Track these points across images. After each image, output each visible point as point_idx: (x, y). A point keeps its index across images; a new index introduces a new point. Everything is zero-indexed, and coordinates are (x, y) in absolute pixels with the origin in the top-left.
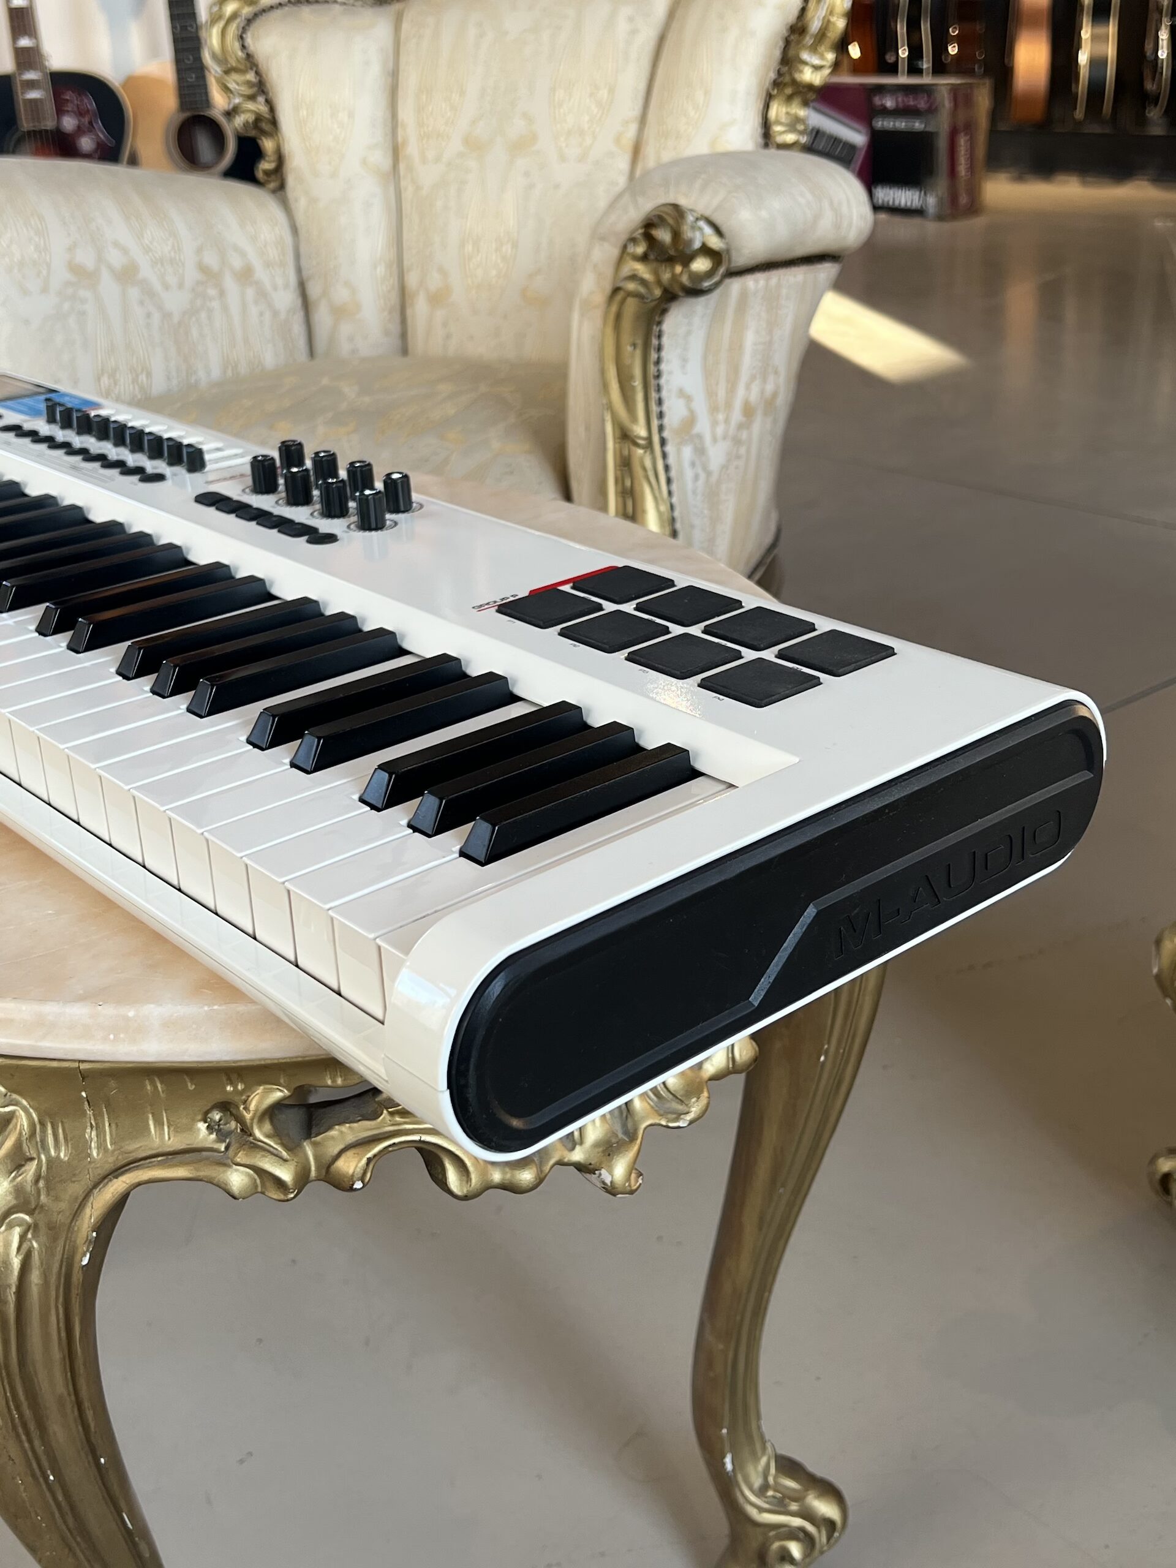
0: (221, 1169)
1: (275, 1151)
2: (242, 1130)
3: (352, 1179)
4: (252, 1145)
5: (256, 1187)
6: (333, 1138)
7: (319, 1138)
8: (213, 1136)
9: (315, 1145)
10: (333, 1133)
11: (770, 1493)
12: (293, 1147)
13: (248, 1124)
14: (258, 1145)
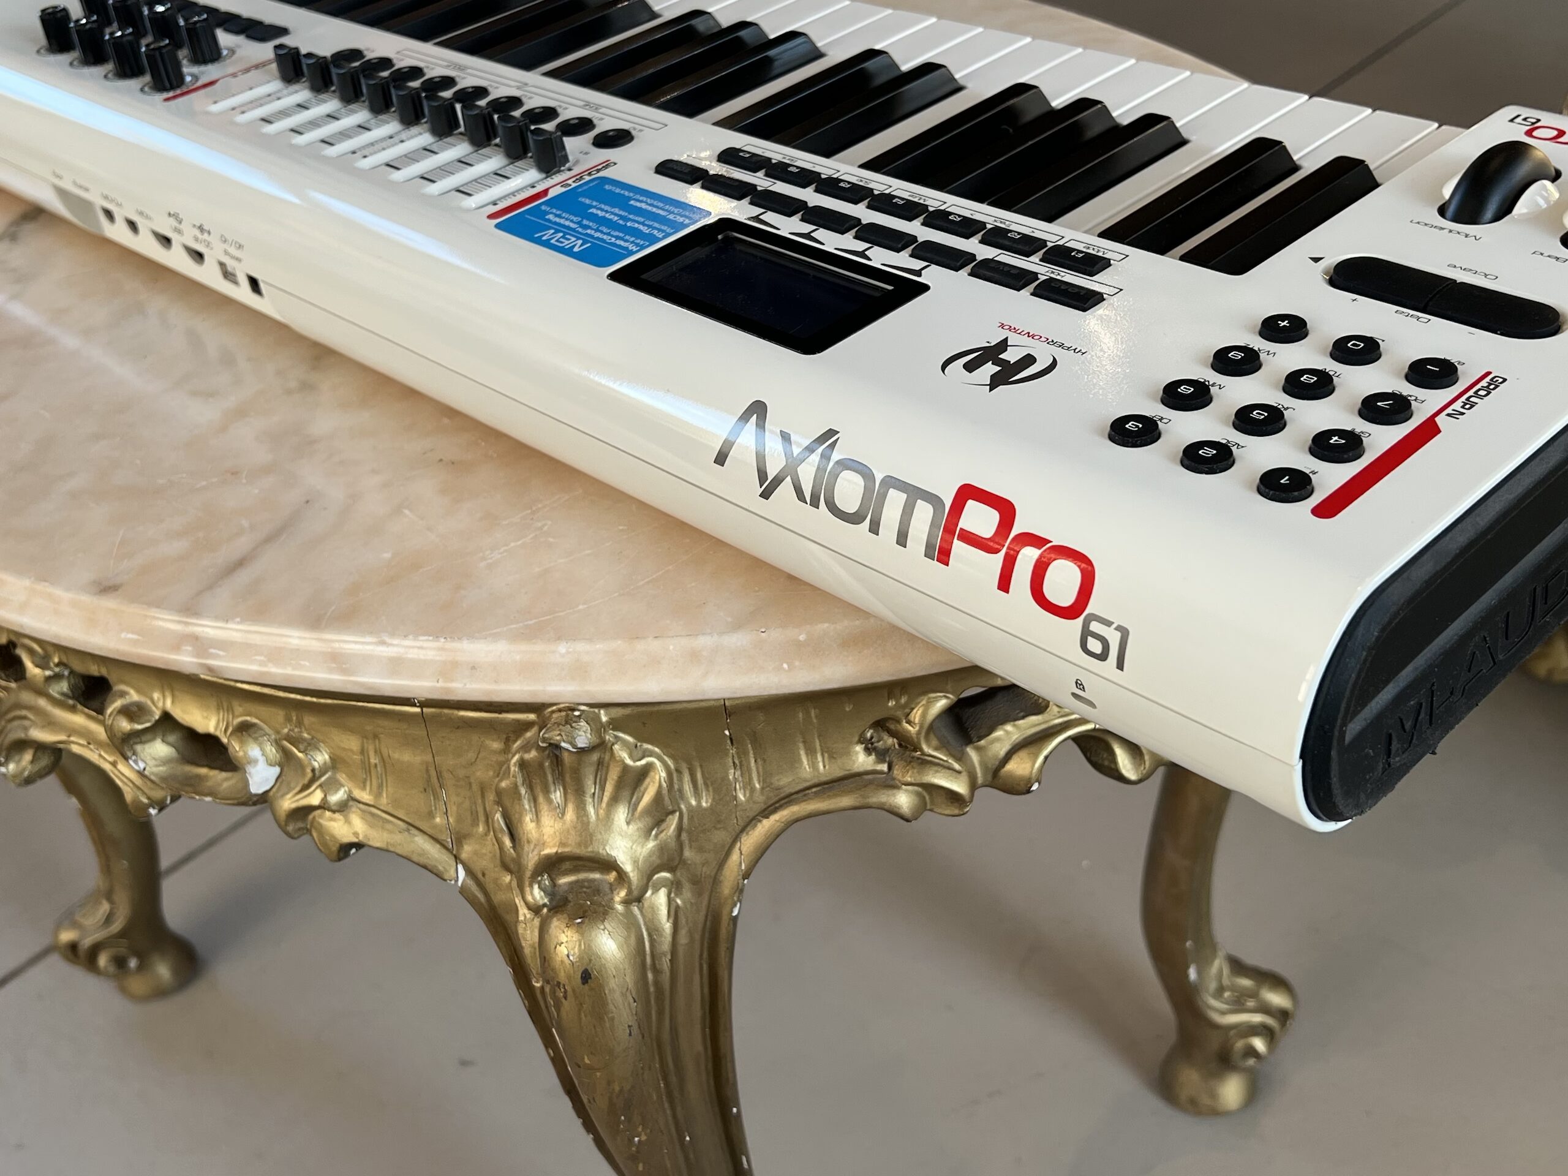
0: (890, 792)
1: (945, 764)
2: (900, 745)
3: (1030, 782)
4: (920, 761)
5: (925, 804)
6: (998, 739)
7: (983, 742)
8: (873, 757)
9: (979, 749)
10: (999, 733)
12: (960, 758)
13: (916, 740)
14: (925, 760)
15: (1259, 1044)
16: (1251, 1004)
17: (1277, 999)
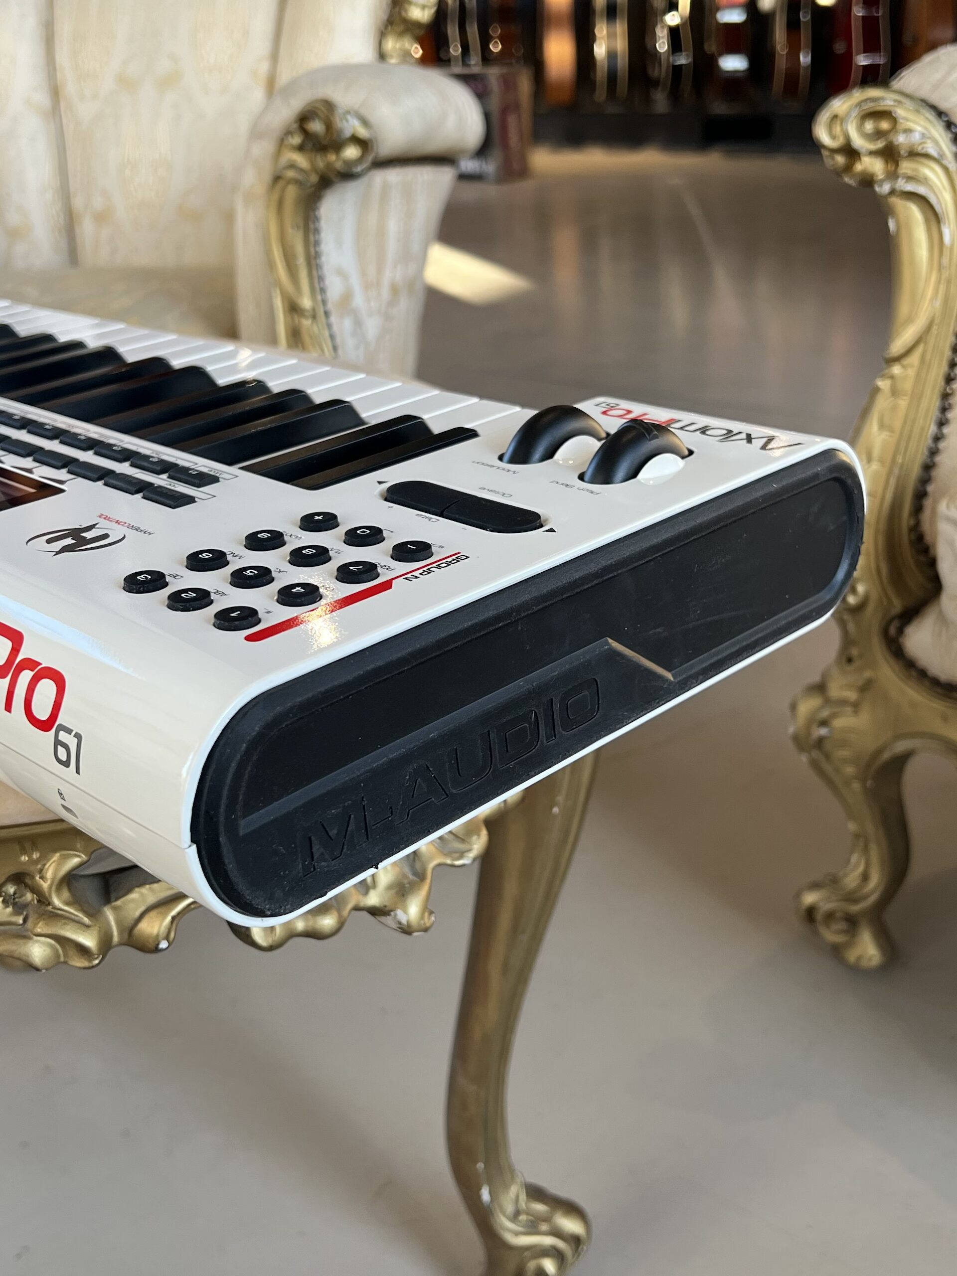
0: (21, 942)
1: (76, 918)
2: (39, 901)
3: (158, 939)
4: (52, 914)
5: (58, 956)
6: (133, 900)
7: (119, 903)
8: (10, 910)
9: (115, 909)
10: (134, 895)
11: (523, 1217)
12: (94, 914)
13: (47, 894)
14: (56, 913)
15: (549, 1265)
16: (544, 1227)
17: (571, 1225)
